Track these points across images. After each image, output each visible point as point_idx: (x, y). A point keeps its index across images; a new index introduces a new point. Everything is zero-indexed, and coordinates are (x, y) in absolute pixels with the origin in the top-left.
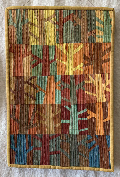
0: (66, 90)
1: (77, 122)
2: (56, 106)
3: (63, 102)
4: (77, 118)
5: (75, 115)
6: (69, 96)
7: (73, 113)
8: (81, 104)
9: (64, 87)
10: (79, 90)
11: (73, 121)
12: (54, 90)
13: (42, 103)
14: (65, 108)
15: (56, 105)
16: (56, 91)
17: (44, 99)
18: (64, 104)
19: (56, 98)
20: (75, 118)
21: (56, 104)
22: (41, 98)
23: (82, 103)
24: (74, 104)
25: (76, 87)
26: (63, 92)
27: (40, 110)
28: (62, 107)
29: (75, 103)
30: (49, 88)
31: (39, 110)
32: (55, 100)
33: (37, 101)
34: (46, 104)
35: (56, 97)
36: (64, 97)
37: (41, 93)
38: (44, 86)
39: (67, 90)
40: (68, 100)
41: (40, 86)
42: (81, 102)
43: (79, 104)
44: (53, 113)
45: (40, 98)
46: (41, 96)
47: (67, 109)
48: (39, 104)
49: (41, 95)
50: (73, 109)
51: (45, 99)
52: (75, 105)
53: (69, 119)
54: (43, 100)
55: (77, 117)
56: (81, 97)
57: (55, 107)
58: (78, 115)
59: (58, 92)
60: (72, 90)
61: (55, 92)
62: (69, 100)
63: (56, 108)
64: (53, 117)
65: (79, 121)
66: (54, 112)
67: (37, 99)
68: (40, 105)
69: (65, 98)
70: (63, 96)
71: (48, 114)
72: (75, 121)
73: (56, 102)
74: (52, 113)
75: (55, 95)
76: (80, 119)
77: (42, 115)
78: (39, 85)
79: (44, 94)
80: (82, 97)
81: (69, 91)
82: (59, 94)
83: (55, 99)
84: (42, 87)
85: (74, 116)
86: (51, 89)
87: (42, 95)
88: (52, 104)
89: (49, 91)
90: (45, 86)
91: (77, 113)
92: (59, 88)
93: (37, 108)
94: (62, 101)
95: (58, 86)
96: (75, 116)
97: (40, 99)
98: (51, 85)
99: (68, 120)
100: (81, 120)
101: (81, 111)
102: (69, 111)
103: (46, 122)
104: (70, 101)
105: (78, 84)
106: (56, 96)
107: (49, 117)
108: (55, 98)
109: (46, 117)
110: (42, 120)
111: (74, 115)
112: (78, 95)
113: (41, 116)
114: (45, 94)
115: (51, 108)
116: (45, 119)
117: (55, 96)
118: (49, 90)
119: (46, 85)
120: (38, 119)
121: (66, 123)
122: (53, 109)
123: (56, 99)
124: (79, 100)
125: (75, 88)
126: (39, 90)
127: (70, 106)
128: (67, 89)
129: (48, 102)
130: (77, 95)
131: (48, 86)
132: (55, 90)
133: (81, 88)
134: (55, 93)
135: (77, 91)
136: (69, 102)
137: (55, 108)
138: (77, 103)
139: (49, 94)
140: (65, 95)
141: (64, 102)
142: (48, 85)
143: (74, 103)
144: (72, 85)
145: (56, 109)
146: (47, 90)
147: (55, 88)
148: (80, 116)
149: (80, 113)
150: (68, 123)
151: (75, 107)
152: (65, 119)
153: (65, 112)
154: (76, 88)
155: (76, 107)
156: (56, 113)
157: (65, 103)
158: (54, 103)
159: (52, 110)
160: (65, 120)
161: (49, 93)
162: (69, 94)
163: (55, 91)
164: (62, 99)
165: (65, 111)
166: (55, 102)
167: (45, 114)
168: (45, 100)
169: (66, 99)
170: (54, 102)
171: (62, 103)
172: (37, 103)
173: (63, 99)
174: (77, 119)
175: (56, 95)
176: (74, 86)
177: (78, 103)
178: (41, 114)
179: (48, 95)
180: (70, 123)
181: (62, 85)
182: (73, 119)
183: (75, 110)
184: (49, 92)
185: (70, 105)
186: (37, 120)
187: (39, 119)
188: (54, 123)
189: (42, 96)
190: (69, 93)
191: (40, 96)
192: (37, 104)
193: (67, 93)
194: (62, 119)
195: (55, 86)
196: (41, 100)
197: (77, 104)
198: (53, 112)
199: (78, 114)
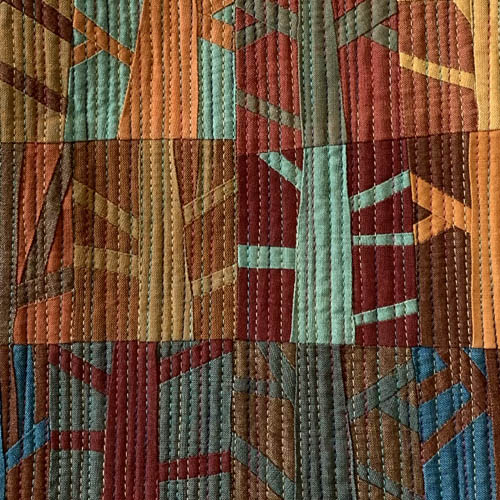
0: (270, 49)
1: (341, 262)
2: (206, 152)
3: (249, 129)
4: (346, 235)
5: (329, 212)
6: (290, 84)
7: (317, 201)
8: (369, 143)
9: (255, 30)
10: (356, 46)
11: (320, 256)
12: (194, 47)
13: (110, 136)
14: (267, 167)
15: (201, 147)
16: (204, 55)
17: (122, 110)
18: (256, 141)
19: (206, 102)
20: (333, 236)
21: (206, 144)
22: (100, 98)
23: (377, 135)
24: (325, 143)
25: (341, 29)
26: (248, 63)
27: (99, 180)
28: (243, 158)
29: (330, 131)
30: (155, 30)
31: (89, 181)
32: (194, 115)
33: (78, 120)
34: (138, 141)
35: (205, 95)
36: (261, 91)
37: (100, 68)
38: (122, 19)
39: (281, 47)
40: (284, 115)
41: (95, 16)
42: (370, 124)
43: (360, 138)
44: (182, 202)
45: (95, 99)
46: (100, 89)
47: (277, 176)
48: (88, 142)
49: (101, 81)
50: (317, 171)
51: (129, 104)
52: (332, 149)
53: (292, 244)
54: (116, 111)
55: (347, 226)
56: (371, 96)
57: (195, 162)
58: (354, 216)
59: (214, 63)
60: (313, 46)
61: (200, 60)
62: (291, 112)
63: (206, 166)
64: (186, 228)
65: (355, 251)
66: (186, 194)
67: (78, 107)
68: (98, 149)
69: (266, 99)
70: (249, 88)
71: (148, 204)
72: (329, 254)
73: (206, 124)
74: (175, 204)
75: (200, 77)
76: (364, 240)
77: (112, 212)
78: (89, 12)
79: (121, 70)
80: (376, 92)
81: (290, 51)
82: (226, 73)
83: (194, 109)
84: (112, 24)
85: (327, 220)
86: (173, 38)
87: (112, 80)
88: (178, 143)
89: (155, 52)
90: (127, 19)
91: (345, 198)
92: (225, 33)
93: (79, 171)
94: (246, 120)
95: (217, 16)
96: (333, 220)
97: (95, 107)
98: (172, 10)
99: (286, 250)
100: (370, 250)
101: (369, 185)
102: (291, 187)
103: (134, 257)
104: (296, 119)
105: (354, 8)
106: (205, 88)
107: (155, 227)
108: (195, 102)
109: (134, 224)
110: (108, 244)
111: (323, 211)
112: (351, 79)
113: (105, 222)
114: (127, 73)
115: (172, 166)
116: (128, 238)
117: (200, 84)
118: (155, 44)
119: (137, 13)
120: (85, 244)
121: (269, 270)
122: (184, 173)
123: (205, 110)
124: (360, 117)
125: (329, 34)
126: (89, 48)
127: (295, 156)
128: (281, 39)
129: (153, 129)
130: (348, 84)
131: (154, 21)
132: (199, 44)
133: (375, 33)
134: (200, 68)
135: (342, 55)
136: (291, 129)
137: (200, 170)
138: (344, 131)
139: (156, 76)
140: (265, 77)
141: (261, 130)
142: (147, 12)
143: (326, 135)
144: (313, 13)
145: (206, 174)
146: (143, 45)
147: (199, 35)
148: (363, 222)
149: (362, 200)
150: (285, 265)
151: (332, 162)
152: (267, 243)
153: (266, 191)
154: (337, 35)
155: (337, 159)
156: (205, 203)
157: (261, 136)
158: (193, 135)
159: (174, 181)
160: (263, 249)
161: (155, 68)
162: (290, 76)
163: (199, 51)
164: (242, 110)
165: (266, 184)
166: (199, 129)
167: (128, 209)
168: (127, 111)
169: (272, 109)
170: (193, 128)
171: (243, 135)
172: (73, 133)
173: (250, 104)
174: (343, 244)
175: (205, 81)
176: (328, 20)
177: (349, 134)
178: (105, 208)
179: (149, 79)
180: (300, 267)
181: (241, 13)
182: (319, 242)
183: (333, 178)
184: (156, 60)
185: (301, 150)
186: (78, 249)
187: (88, 242)
188: (190, 264)
189: (111, 88)
190: (289, 68)
191: (96, 84)
192: (73, 143)
193: (281, 64)
194: (243, 241)
195: (200, 20)
196: (101, 110)
197: (344, 139)
198: (181, 192)
199: (351, 205)
